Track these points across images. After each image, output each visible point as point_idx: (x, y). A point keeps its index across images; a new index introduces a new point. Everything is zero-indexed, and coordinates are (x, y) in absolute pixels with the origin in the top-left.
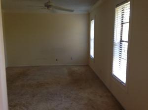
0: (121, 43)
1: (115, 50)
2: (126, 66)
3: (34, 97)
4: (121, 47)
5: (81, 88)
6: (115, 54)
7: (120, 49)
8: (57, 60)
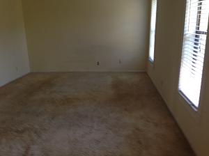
0: (196, 36)
1: (186, 49)
2: (201, 76)
3: (53, 119)
4: (195, 44)
5: (126, 110)
6: (185, 56)
7: (195, 48)
8: (98, 64)
